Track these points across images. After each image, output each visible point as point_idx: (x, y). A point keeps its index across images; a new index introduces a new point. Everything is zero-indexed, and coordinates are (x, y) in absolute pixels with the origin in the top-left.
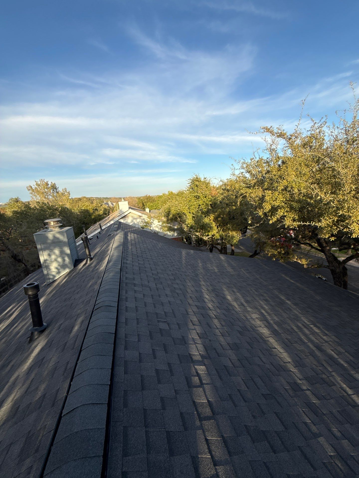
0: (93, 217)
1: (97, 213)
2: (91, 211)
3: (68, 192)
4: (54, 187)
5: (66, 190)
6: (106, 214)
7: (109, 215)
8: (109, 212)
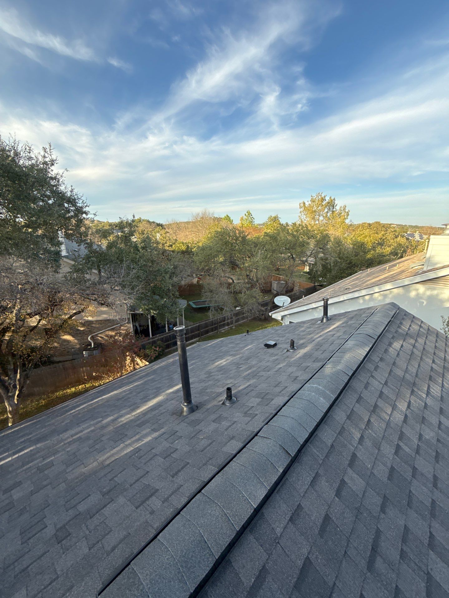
0: (369, 256)
1: (379, 250)
2: (369, 246)
3: (347, 211)
4: (331, 204)
5: (344, 209)
6: (396, 254)
7: (402, 257)
8: (405, 251)
